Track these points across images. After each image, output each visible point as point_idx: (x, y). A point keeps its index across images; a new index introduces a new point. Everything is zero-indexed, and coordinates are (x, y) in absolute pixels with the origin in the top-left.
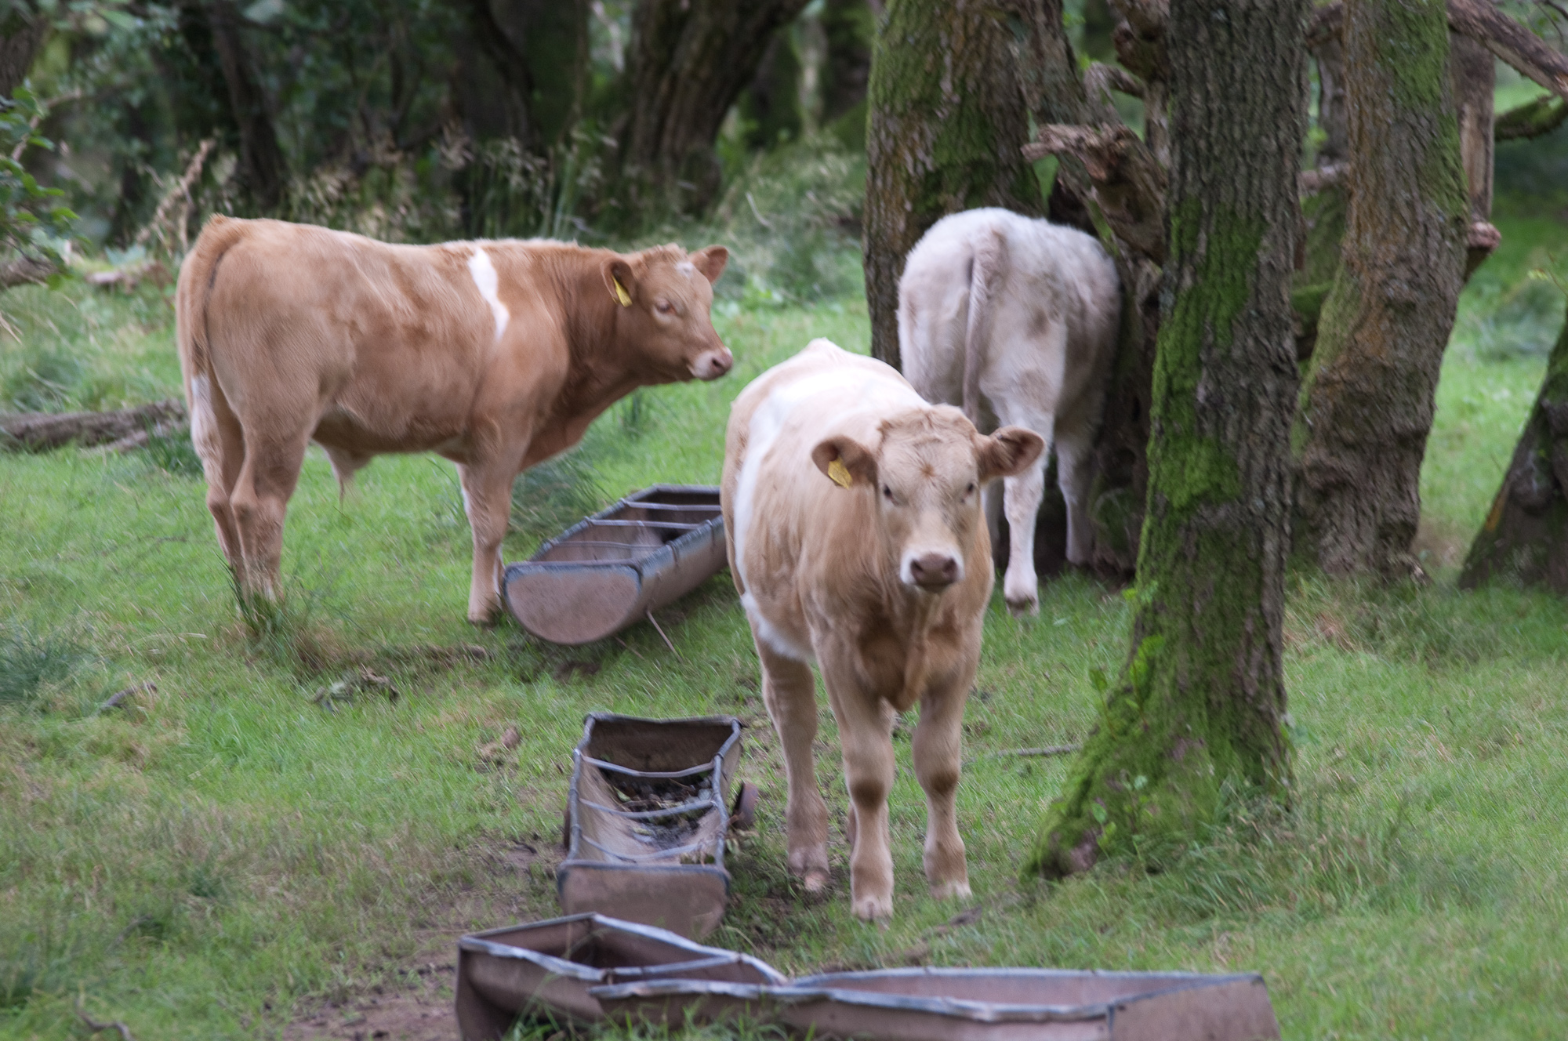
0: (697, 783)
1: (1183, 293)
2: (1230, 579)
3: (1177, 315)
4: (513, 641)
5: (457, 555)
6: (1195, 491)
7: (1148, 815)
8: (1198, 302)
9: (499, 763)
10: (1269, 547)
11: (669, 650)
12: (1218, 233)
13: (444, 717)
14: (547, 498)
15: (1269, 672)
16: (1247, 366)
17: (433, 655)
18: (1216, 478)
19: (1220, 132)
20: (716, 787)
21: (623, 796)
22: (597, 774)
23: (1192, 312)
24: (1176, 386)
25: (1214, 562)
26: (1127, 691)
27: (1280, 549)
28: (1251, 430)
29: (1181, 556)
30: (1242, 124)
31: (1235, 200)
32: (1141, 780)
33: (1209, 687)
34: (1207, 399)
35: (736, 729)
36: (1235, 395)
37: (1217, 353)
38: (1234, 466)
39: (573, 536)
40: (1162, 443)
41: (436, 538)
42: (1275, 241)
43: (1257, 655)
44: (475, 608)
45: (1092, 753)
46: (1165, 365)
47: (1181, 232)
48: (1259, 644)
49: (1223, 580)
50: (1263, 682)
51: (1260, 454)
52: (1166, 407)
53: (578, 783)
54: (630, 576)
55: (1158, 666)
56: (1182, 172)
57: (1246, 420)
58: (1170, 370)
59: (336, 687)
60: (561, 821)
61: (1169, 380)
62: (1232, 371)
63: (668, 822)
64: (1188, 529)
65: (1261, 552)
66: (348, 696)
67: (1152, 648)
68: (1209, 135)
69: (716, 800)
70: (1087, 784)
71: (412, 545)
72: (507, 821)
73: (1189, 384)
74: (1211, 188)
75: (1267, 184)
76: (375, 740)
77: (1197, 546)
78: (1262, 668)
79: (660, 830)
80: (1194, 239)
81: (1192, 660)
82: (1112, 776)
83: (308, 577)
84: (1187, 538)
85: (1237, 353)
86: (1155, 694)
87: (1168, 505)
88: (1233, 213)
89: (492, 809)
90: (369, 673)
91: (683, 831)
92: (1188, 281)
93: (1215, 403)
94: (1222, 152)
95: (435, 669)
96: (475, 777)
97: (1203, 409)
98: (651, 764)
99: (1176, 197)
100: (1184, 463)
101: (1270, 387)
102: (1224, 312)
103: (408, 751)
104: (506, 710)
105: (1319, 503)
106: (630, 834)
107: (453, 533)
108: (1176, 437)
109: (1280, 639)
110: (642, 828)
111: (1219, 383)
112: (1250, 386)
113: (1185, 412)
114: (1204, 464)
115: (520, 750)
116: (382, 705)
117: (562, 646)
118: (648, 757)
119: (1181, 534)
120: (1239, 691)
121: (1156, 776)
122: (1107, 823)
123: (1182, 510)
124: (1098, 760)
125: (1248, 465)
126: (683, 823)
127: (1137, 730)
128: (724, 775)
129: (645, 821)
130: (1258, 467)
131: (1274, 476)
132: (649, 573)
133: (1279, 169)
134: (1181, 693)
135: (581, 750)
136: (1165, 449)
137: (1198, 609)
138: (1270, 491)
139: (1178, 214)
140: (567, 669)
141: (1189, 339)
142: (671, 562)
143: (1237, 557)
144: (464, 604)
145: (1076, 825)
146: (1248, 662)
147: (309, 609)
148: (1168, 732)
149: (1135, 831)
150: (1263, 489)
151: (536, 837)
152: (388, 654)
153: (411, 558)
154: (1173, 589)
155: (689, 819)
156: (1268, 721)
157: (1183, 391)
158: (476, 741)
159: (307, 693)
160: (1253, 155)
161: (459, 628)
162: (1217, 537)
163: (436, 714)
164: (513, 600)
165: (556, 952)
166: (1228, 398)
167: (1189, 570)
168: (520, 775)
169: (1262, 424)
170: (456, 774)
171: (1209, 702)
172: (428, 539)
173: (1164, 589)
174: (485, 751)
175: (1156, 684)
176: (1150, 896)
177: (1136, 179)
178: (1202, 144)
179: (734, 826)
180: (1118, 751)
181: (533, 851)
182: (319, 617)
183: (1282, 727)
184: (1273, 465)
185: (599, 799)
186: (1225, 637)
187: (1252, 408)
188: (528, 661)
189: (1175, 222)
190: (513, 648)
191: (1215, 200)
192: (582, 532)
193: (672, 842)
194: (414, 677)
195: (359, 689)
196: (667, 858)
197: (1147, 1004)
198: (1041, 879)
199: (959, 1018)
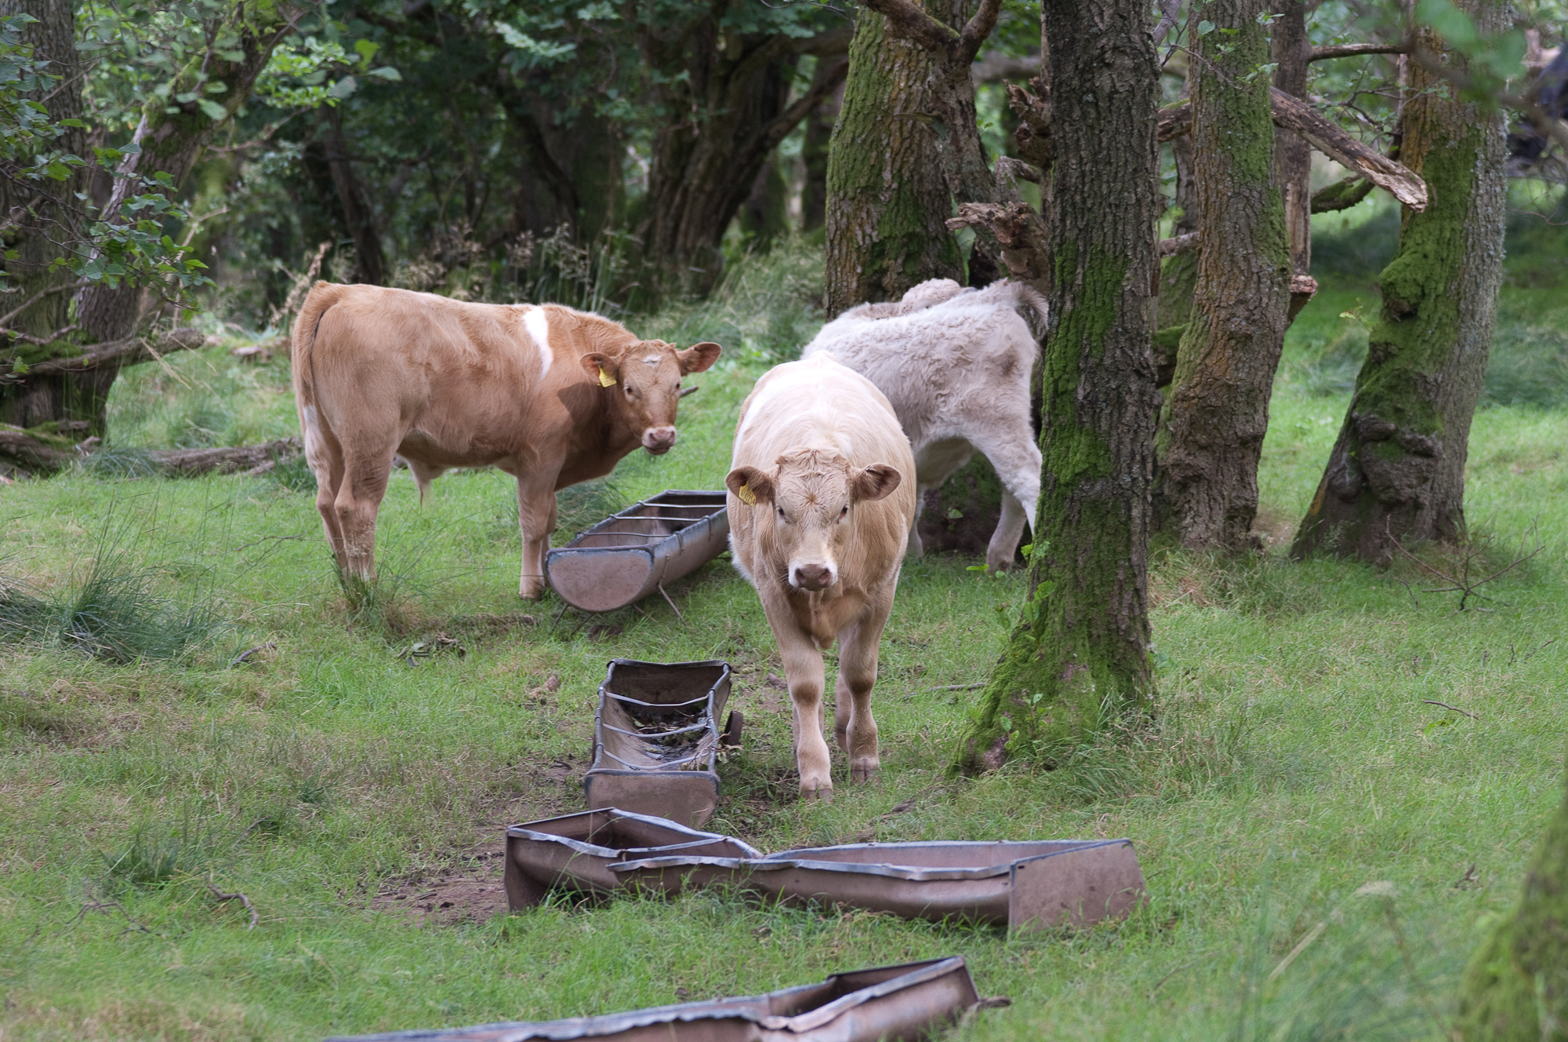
0: (696, 711)
1: (1064, 316)
2: (1105, 539)
3: (1061, 333)
4: (555, 610)
5: (514, 547)
6: (1077, 470)
7: (1045, 724)
8: (1077, 321)
9: (543, 702)
10: (1135, 513)
11: (676, 615)
12: (1091, 267)
13: (500, 668)
14: (583, 503)
15: (1137, 611)
16: (1116, 372)
17: (493, 622)
18: (1093, 460)
19: (1091, 188)
20: (709, 713)
21: (638, 724)
22: (618, 706)
23: (1073, 331)
24: (1060, 390)
25: (1092, 525)
26: (1027, 628)
27: (1144, 515)
28: (1120, 422)
29: (1066, 521)
30: (1108, 182)
31: (1104, 241)
32: (1038, 697)
33: (1090, 623)
34: (1085, 398)
35: (726, 670)
36: (1107, 394)
37: (1092, 361)
38: (1107, 450)
39: (600, 528)
40: (1051, 433)
41: (497, 536)
42: (1136, 274)
43: (1127, 597)
44: (524, 587)
45: (1000, 677)
46: (1052, 371)
47: (1062, 268)
48: (1129, 589)
49: (1100, 539)
50: (1133, 619)
51: (1127, 440)
52: (1053, 404)
53: (602, 711)
54: (645, 557)
55: (1051, 608)
56: (1063, 220)
57: (1116, 414)
58: (1056, 375)
59: (416, 646)
60: (590, 744)
61: (1056, 382)
62: (1104, 375)
63: (673, 742)
64: (1072, 500)
65: (1130, 518)
66: (425, 653)
67: (1044, 592)
68: (1083, 192)
69: (712, 723)
70: (996, 700)
71: (478, 541)
72: (548, 744)
73: (1071, 386)
74: (1086, 231)
75: (1129, 228)
76: (446, 687)
77: (1079, 512)
78: (1131, 608)
79: (667, 749)
80: (1073, 272)
81: (1077, 603)
82: (1016, 694)
83: (395, 566)
84: (1071, 507)
85: (1108, 362)
86: (1048, 630)
87: (1056, 480)
88: (1102, 251)
89: (537, 737)
90: (443, 636)
91: (683, 750)
92: (1068, 306)
93: (1091, 401)
94: (1093, 204)
95: (493, 633)
96: (523, 712)
97: (1082, 406)
98: (660, 698)
99: (1058, 240)
100: (1068, 448)
101: (1134, 387)
102: (1097, 329)
103: (472, 693)
104: (549, 661)
105: (1180, 492)
106: (644, 752)
107: (509, 531)
108: (1062, 429)
109: (1145, 584)
110: (654, 748)
111: (1094, 385)
112: (1118, 387)
113: (1068, 408)
114: (1083, 449)
115: (560, 691)
116: (452, 659)
117: (593, 613)
118: (658, 694)
119: (1067, 504)
120: (1114, 627)
121: (1050, 694)
122: (1012, 731)
123: (1067, 485)
124: (1004, 682)
125: (1119, 450)
126: (685, 743)
127: (1035, 659)
128: (716, 705)
129: (654, 741)
130: (1126, 450)
131: (1138, 457)
132: (659, 554)
133: (1138, 216)
134: (1068, 628)
135: (606, 687)
136: (1053, 438)
137: (1081, 563)
138: (1136, 468)
139: (1060, 252)
140: (596, 631)
141: (1071, 351)
142: (676, 547)
143: (1111, 521)
144: (517, 584)
145: (988, 733)
146: (1120, 603)
147: (396, 588)
148: (1059, 659)
149: (1035, 737)
150: (1130, 467)
151: (571, 757)
152: (456, 621)
153: (477, 551)
154: (1062, 548)
155: (690, 740)
156: (1137, 649)
157: (1065, 392)
158: (524, 685)
159: (394, 652)
160: (1117, 206)
161: (514, 602)
162: (1095, 505)
163: (495, 665)
164: (554, 577)
165: (581, 837)
166: (1102, 397)
167: (1073, 533)
168: (560, 711)
169: (1128, 417)
170: (509, 710)
171: (1090, 636)
172: (490, 536)
173: (1054, 548)
174: (533, 693)
175: (1049, 622)
176: (1047, 788)
177: (1035, 244)
178: (1078, 198)
179: (724, 741)
180: (1020, 674)
181: (569, 768)
182: (402, 592)
183: (1147, 655)
184: (1138, 448)
185: (619, 726)
186: (1102, 585)
187: (1121, 404)
188: (567, 625)
189: (1058, 260)
190: (555, 616)
191: (1088, 242)
192: (608, 525)
193: (676, 758)
194: (479, 639)
195: (434, 648)
196: (670, 768)
197: (1041, 864)
198: (961, 776)
199: (895, 879)
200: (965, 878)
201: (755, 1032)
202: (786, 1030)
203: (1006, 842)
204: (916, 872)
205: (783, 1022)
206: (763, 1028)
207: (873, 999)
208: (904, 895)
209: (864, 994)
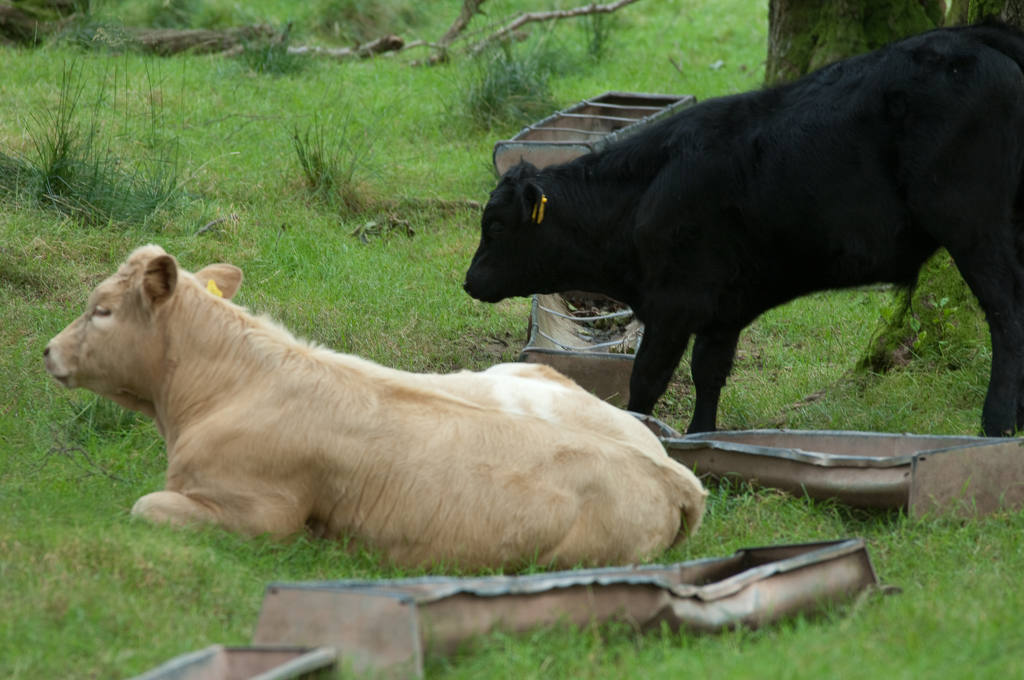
7: (950, 326)
13: (446, 249)
17: (442, 206)
21: (572, 307)
32: (945, 300)
59: (370, 224)
60: (527, 324)
63: (603, 326)
66: (377, 231)
70: (907, 302)
72: (487, 323)
76: (395, 263)
79: (598, 332)
82: (926, 298)
90: (394, 217)
91: (613, 334)
95: (441, 216)
103: (419, 271)
106: (577, 334)
110: (581, 330)
116: (402, 238)
121: (959, 299)
122: (920, 331)
126: (614, 328)
127: (946, 265)
129: (585, 325)
147: (352, 169)
149: (941, 339)
151: (508, 335)
152: (408, 204)
155: (619, 325)
159: (348, 229)
161: (461, 188)
163: (441, 247)
176: (950, 386)
180: (930, 280)
181: (505, 345)
182: (358, 173)
185: (554, 308)
192: (553, 121)
193: (605, 340)
194: (427, 221)
195: (386, 227)
196: (599, 349)
197: (941, 457)
198: (870, 371)
199: (805, 464)
200: (869, 466)
201: (665, 599)
202: (696, 598)
203: (909, 435)
204: (823, 458)
205: (693, 590)
206: (674, 595)
207: (777, 574)
208: (811, 479)
209: (770, 569)
